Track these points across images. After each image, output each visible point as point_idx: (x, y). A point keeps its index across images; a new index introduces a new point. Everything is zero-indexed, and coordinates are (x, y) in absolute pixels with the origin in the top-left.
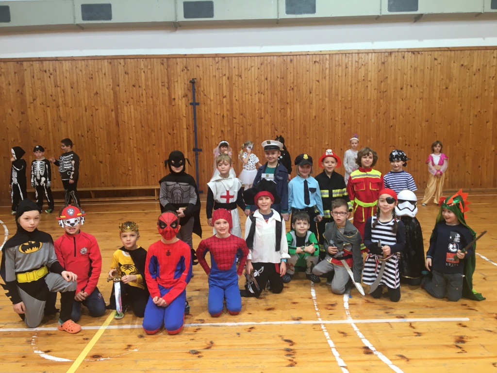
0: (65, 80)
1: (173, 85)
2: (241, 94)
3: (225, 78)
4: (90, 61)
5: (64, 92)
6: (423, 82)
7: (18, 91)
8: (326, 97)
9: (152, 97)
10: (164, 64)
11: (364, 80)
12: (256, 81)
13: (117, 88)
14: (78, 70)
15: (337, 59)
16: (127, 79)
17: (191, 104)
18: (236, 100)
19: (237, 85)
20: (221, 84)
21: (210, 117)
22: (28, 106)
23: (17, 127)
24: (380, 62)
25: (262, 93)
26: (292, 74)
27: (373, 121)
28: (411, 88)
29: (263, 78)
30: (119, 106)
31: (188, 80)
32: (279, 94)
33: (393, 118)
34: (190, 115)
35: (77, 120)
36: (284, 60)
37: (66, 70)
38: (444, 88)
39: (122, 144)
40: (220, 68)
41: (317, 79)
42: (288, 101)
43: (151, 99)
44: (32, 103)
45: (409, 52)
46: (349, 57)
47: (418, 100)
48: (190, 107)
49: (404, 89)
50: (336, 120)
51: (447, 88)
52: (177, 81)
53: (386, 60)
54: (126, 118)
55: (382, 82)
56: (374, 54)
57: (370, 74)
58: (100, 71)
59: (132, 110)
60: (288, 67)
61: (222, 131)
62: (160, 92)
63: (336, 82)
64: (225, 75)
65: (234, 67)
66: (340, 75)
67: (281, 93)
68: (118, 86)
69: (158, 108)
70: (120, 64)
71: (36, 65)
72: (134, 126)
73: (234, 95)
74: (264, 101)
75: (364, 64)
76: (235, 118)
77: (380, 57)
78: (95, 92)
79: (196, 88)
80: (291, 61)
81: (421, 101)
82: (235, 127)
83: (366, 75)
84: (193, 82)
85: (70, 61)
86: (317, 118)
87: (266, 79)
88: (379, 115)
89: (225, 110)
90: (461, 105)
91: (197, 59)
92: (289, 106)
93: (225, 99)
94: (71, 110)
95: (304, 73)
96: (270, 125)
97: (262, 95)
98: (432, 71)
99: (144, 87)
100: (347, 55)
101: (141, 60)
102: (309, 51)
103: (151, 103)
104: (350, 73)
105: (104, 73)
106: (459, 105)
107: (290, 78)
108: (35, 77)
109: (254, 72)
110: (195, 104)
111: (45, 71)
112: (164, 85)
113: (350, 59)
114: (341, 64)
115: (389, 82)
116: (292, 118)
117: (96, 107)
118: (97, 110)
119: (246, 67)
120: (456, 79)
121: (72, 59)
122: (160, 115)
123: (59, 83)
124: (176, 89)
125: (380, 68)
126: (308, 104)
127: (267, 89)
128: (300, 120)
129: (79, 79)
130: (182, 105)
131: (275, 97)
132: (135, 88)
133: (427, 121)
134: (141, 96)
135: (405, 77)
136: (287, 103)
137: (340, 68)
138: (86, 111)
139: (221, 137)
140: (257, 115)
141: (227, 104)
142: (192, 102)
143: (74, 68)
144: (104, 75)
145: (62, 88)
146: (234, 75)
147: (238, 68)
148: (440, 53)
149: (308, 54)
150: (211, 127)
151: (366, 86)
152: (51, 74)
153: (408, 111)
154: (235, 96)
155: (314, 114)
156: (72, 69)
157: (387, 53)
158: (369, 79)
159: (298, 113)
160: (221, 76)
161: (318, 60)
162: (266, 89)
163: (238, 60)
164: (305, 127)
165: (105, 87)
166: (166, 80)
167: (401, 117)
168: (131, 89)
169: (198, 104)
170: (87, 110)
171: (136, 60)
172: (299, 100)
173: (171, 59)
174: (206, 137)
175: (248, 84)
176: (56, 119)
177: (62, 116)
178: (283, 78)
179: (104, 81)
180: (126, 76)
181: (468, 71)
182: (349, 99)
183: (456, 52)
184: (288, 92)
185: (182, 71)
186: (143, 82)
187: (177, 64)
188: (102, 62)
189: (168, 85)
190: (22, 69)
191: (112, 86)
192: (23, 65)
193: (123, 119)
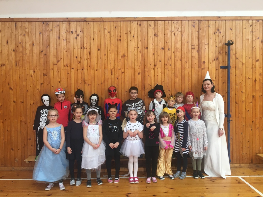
0: (92, 41)
1: (203, 48)
3: (258, 41)
4: (119, 23)
5: (90, 54)
7: (42, 51)
9: (181, 60)
10: (196, 26)
13: (146, 50)
14: (106, 31)
16: (156, 42)
17: (221, 67)
20: (254, 48)
21: (241, 81)
22: (51, 67)
23: (38, 89)
30: (146, 69)
35: (102, 83)
37: (94, 32)
40: (254, 31)
43: (180, 62)
44: (55, 64)
52: (208, 44)
58: (129, 33)
59: (160, 74)
61: (253, 96)
62: (190, 55)
64: (259, 38)
68: (147, 48)
69: (186, 72)
70: (150, 26)
71: (64, 26)
78: (122, 54)
84: (228, 44)
85: (99, 22)
89: (257, 74)
91: (230, 21)
93: (257, 63)
94: (96, 72)
99: (173, 50)
101: (173, 22)
103: (180, 66)
108: (61, 38)
111: (72, 32)
112: (194, 48)
117: (123, 70)
118: (123, 73)
123: (85, 45)
124: (207, 50)
129: (106, 41)
132: (163, 51)
134: (169, 59)
138: (112, 74)
139: (252, 102)
141: (260, 68)
142: (225, 65)
143: (102, 29)
144: (132, 37)
145: (89, 50)
150: (242, 92)
152: (78, 35)
156: (100, 31)
160: (254, 39)
165: (133, 50)
166: (197, 43)
168: (159, 52)
171: (167, 22)
173: (204, 21)
176: (80, 82)
177: (86, 79)
179: (132, 43)
180: (156, 38)
185: (214, 33)
186: (173, 44)
187: (209, 26)
188: (132, 24)
189: (199, 48)
190: (48, 29)
191: (140, 49)
192: (48, 25)
193: (149, 83)
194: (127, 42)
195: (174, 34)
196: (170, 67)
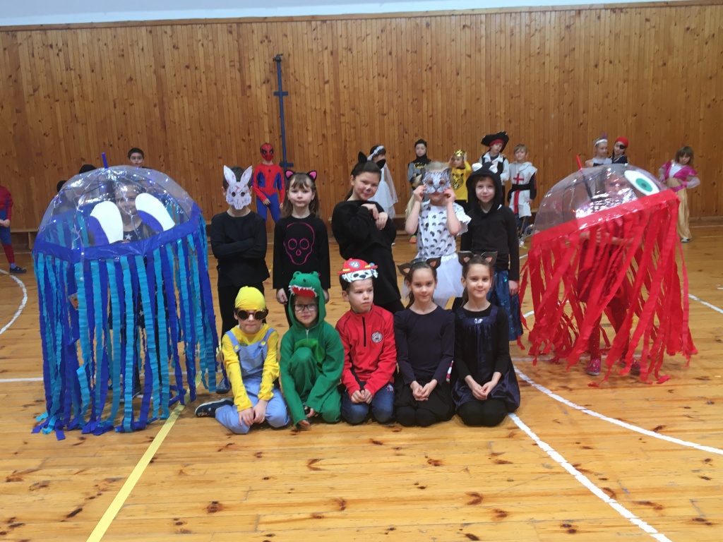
0: (82, 59)
1: (247, 66)
2: (351, 77)
3: (326, 53)
4: (118, 29)
5: (80, 78)
6: (628, 56)
7: (11, 76)
8: (481, 80)
9: (216, 84)
10: (233, 32)
11: (538, 53)
12: (375, 57)
13: (163, 70)
14: (101, 43)
15: (498, 21)
16: (176, 57)
17: (275, 94)
18: (345, 87)
19: (345, 63)
20: (321, 63)
21: (305, 114)
22: (26, 100)
23: (11, 133)
24: (563, 26)
25: (383, 76)
26: (429, 45)
27: (553, 116)
28: (611, 65)
29: (385, 52)
30: (165, 99)
31: (270, 56)
32: (410, 76)
33: (584, 112)
34: (275, 111)
35: (102, 121)
36: (417, 25)
37: (83, 44)
38: (661, 63)
39: (171, 158)
40: (319, 37)
41: (468, 53)
42: (424, 87)
43: (213, 86)
44: (31, 95)
45: (607, 9)
46: (515, 18)
47: (621, 84)
48: (274, 98)
49: (601, 66)
50: (496, 116)
51: (665, 64)
52: (253, 59)
53: (572, 23)
54: (177, 117)
55: (566, 56)
56: (553, 13)
57: (547, 44)
58: (135, 44)
59: (186, 105)
60: (424, 34)
61: (324, 135)
62: (228, 76)
63: (496, 58)
64: (326, 48)
65: (341, 36)
66: (503, 46)
67: (413, 76)
68: (164, 67)
69: (225, 101)
70: (166, 33)
71: (37, 36)
72: (190, 129)
73: (341, 80)
74: (387, 87)
75: (539, 29)
76: (343, 115)
77: (563, 18)
78: (128, 77)
79: (282, 68)
80: (428, 25)
81: (626, 85)
82: (343, 129)
83: (543, 45)
84: (278, 60)
85: (89, 30)
86: (468, 113)
87: (390, 54)
88: (562, 107)
89: (328, 103)
90: (686, 90)
91: (284, 23)
92: (425, 95)
93: (327, 86)
94: (92, 105)
95: (447, 43)
96: (396, 125)
97: (384, 78)
98: (642, 38)
100: (513, 15)
101: (198, 26)
102: (454, 10)
103: (215, 93)
104: (518, 44)
105: (141, 46)
106: (684, 89)
107: (426, 51)
108: (36, 55)
109: (371, 44)
110: (281, 94)
111: (51, 46)
112: (234, 66)
113: (518, 22)
114: (503, 29)
115: (577, 56)
116: (430, 114)
117: (131, 101)
118: (132, 105)
119: (359, 35)
120: (678, 51)
121: (92, 27)
122: (229, 111)
123: (72, 64)
124: (252, 68)
125: (563, 35)
126: (453, 92)
127: (391, 70)
128: (442, 117)
129: (103, 58)
130: (261, 94)
131: (404, 81)
132: (189, 71)
133: (635, 115)
134: (198, 82)
135: (601, 48)
136: (423, 91)
137: (503, 35)
138: (115, 107)
139: (322, 144)
140: (377, 110)
141: (331, 93)
142: (277, 91)
143: (95, 41)
144: (141, 51)
145: (78, 72)
146: (340, 49)
147: (347, 37)
148: (654, 10)
149: (453, 15)
150: (307, 130)
151: (542, 62)
152: (60, 50)
153: (606, 100)
154: (343, 81)
155: (463, 108)
156: (92, 42)
157: (574, 12)
158: (547, 52)
159: (440, 105)
160: (320, 49)
161: (468, 24)
162: (390, 68)
163: (347, 24)
164: (450, 127)
165: (143, 70)
166: (237, 58)
167: (596, 110)
168: (183, 72)
169: (286, 94)
170: (117, 105)
171: (190, 26)
172: (440, 85)
173: (244, 25)
174: (299, 145)
175: (362, 61)
176: (69, 119)
177: (78, 115)
178: (416, 52)
179: (142, 59)
180: (176, 52)
181: (696, 37)
182: (517, 82)
183: (678, 9)
184: (424, 74)
185: (261, 42)
186: (202, 61)
187: (253, 32)
188: (138, 31)
189: (240, 65)
190: (15, 43)
191: (153, 67)
192: (16, 36)
193: (172, 119)
194: (134, 58)
195: (203, 45)
196: (200, 94)
